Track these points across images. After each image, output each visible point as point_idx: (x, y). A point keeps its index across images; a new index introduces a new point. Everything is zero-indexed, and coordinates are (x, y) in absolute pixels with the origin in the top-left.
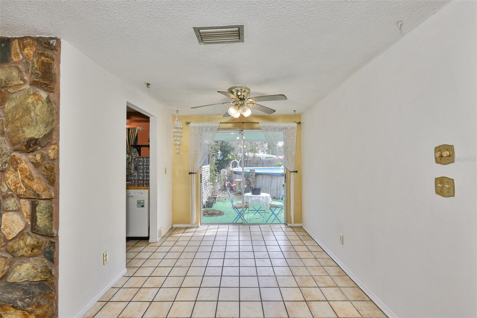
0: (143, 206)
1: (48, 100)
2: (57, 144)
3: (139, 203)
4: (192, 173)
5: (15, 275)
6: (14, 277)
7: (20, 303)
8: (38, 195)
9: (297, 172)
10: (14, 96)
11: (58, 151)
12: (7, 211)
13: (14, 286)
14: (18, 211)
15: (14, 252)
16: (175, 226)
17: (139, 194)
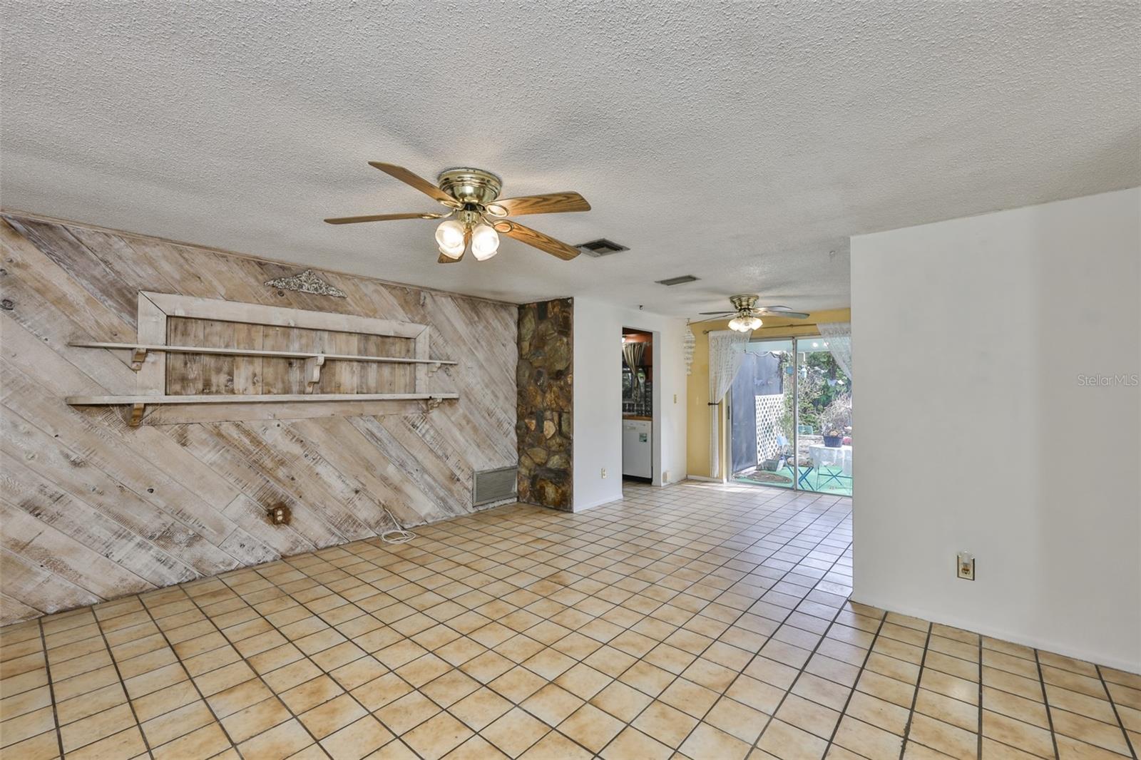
0: (645, 441)
1: (568, 344)
2: (572, 374)
3: (641, 436)
4: (712, 404)
5: (551, 463)
6: (550, 465)
7: (554, 480)
8: (562, 409)
10: (550, 341)
11: (573, 378)
12: (546, 420)
13: (550, 470)
14: (552, 420)
15: (550, 447)
16: (690, 477)
17: (641, 425)
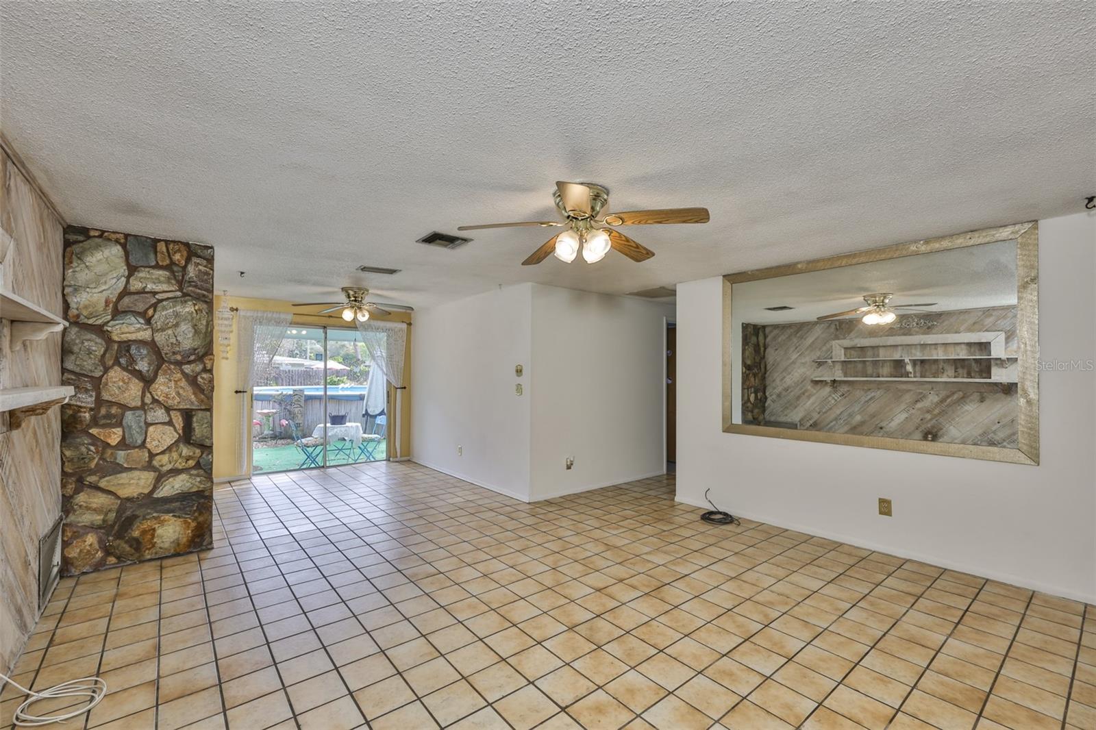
1: (208, 313)
4: (239, 392)
5: (164, 490)
6: (162, 493)
8: (196, 405)
9: (405, 388)
12: (153, 424)
14: (169, 423)
